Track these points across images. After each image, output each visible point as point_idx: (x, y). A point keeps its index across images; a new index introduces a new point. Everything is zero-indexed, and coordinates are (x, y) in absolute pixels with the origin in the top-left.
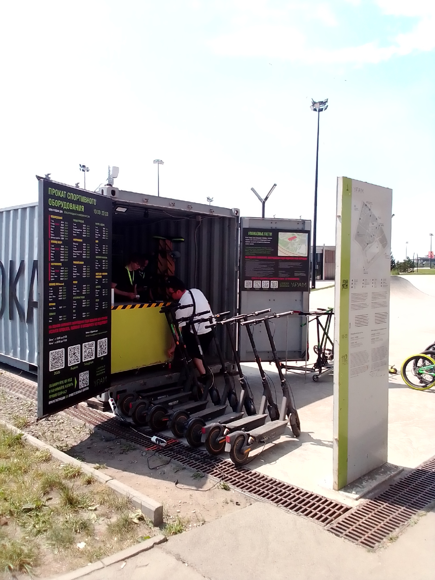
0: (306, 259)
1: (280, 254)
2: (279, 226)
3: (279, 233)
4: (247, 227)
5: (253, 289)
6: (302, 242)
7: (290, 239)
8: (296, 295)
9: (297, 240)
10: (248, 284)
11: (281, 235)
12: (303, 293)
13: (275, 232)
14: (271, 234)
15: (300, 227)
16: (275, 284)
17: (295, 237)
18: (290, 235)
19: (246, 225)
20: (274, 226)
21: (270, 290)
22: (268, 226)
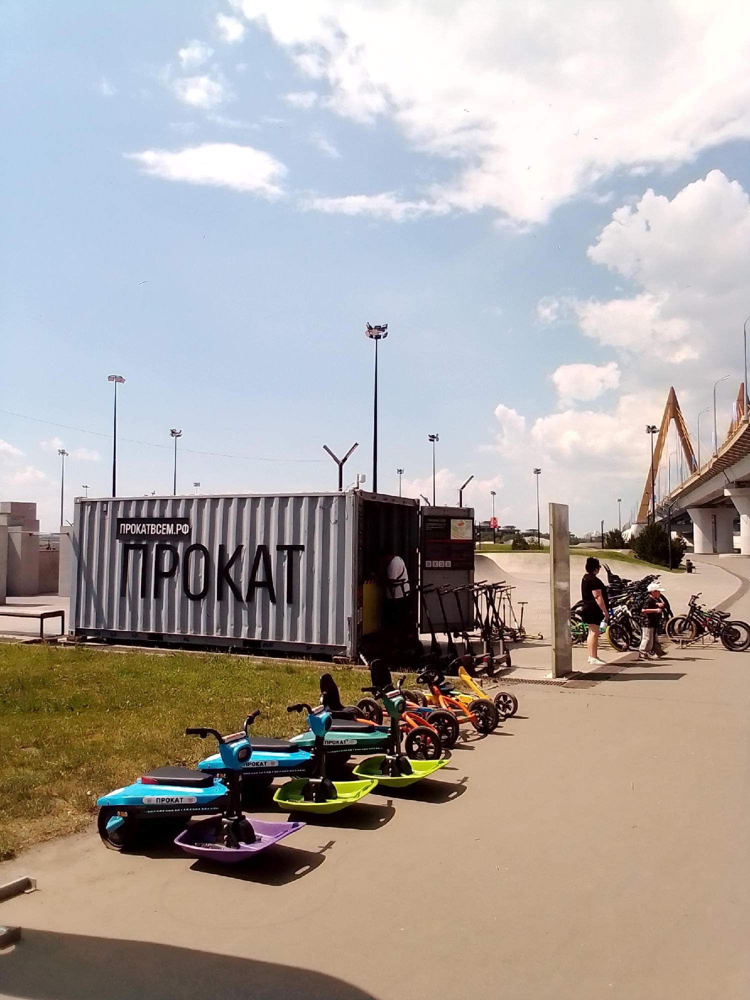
0: (471, 542)
1: (452, 538)
2: (450, 514)
3: (452, 520)
4: (427, 515)
5: (432, 568)
6: (468, 527)
7: (459, 525)
8: (464, 573)
9: (465, 526)
10: (429, 564)
11: (452, 521)
12: (469, 571)
13: (448, 519)
14: (445, 521)
15: (466, 514)
16: (448, 564)
17: (463, 523)
18: (459, 521)
19: (426, 514)
20: (446, 513)
21: (445, 569)
22: (441, 513)
